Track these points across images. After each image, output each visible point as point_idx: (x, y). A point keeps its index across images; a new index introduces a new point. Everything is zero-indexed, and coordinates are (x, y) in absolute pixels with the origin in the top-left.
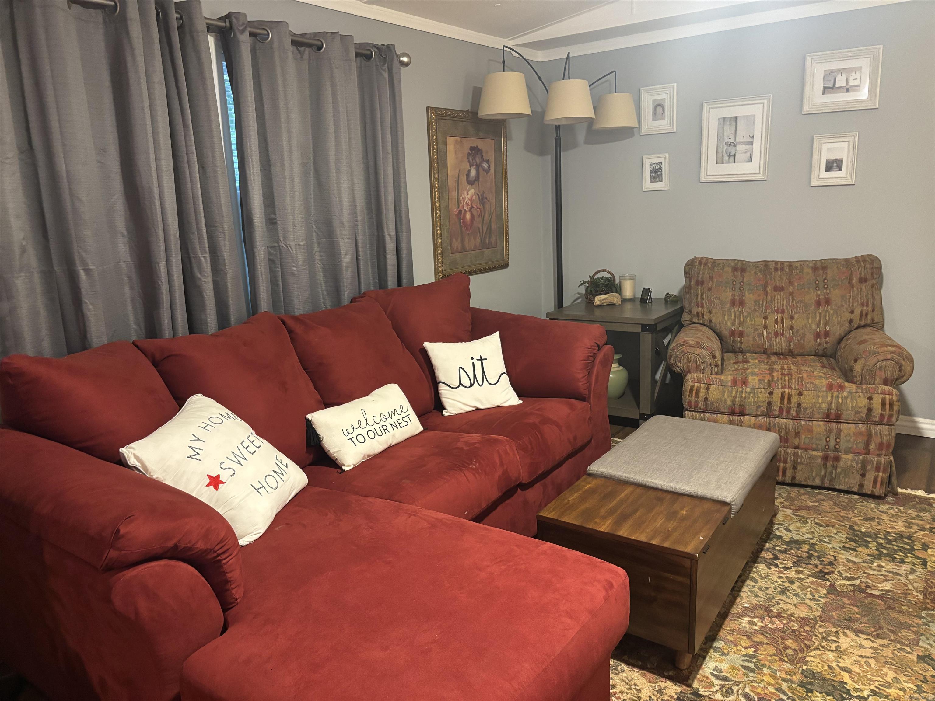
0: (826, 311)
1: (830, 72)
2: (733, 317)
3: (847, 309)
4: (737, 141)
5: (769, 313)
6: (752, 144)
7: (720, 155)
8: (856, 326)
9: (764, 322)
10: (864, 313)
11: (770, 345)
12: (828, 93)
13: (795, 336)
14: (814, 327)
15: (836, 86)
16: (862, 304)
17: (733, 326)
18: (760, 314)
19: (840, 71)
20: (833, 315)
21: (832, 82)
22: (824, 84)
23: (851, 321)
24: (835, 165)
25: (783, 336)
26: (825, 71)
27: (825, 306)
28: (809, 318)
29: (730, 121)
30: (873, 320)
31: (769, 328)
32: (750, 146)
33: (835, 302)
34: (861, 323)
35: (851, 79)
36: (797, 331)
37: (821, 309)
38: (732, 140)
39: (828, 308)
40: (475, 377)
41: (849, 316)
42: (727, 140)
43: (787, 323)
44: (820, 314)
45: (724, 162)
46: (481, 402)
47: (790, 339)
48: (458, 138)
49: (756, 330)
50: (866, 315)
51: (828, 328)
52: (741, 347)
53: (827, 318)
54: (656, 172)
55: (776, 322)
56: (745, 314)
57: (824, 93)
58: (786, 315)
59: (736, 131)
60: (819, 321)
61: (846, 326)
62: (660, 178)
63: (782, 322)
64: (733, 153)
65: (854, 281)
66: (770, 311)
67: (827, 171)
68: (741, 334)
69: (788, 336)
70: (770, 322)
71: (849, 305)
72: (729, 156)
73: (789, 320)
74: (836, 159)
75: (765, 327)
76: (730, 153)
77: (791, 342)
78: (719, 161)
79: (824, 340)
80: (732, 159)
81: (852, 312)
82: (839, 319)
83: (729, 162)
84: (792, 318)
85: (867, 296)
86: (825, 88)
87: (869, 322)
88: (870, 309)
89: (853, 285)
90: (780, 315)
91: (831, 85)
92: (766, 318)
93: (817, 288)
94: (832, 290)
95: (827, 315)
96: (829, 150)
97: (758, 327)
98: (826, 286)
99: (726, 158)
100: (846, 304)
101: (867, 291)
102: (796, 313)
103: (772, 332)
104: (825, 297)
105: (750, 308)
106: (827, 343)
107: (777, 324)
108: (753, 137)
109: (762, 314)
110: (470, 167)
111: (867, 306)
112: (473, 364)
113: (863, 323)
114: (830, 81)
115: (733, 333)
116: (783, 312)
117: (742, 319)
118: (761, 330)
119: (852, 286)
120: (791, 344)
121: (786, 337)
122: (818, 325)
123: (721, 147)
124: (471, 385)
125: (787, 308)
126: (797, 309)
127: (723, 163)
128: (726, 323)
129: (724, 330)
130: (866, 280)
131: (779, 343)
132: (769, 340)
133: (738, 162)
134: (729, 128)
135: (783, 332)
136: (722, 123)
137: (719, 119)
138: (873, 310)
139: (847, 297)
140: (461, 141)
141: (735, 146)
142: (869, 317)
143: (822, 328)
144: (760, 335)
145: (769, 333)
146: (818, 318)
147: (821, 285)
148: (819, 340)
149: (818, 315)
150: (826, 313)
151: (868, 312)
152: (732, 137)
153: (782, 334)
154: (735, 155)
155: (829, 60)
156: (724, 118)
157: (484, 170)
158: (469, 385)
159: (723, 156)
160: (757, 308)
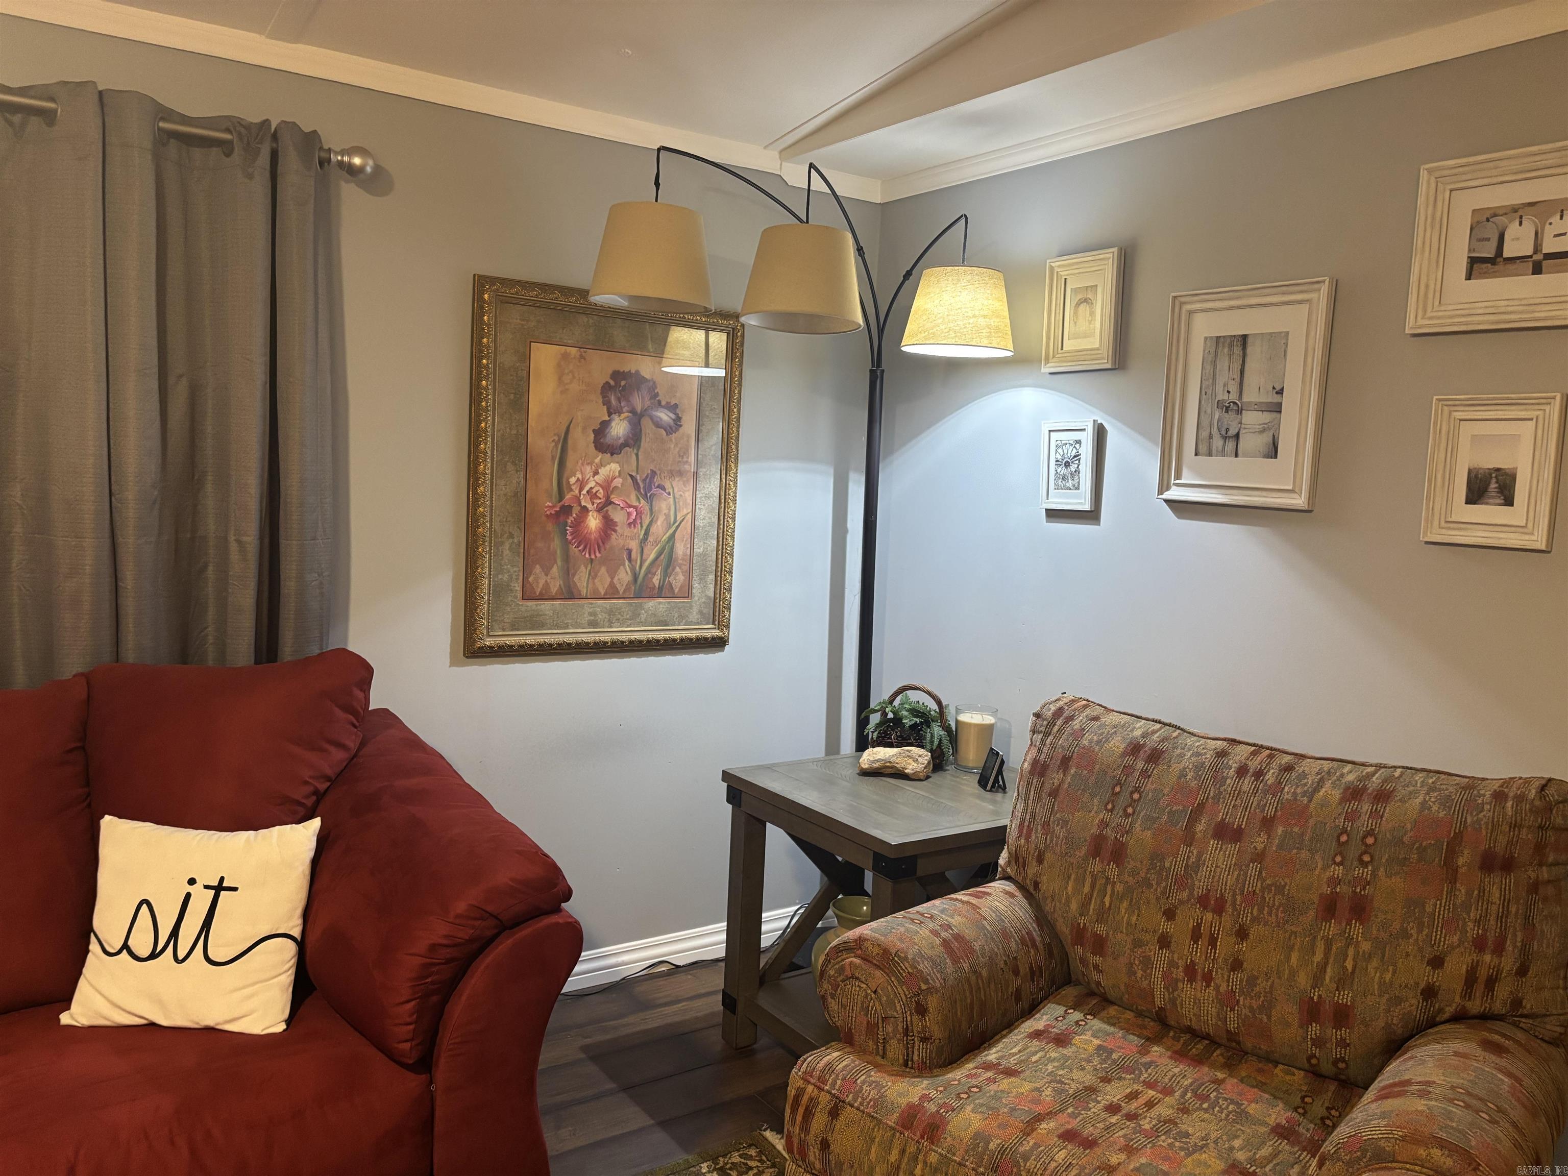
0: (1349, 941)
1: (1488, 215)
2: (1087, 889)
3: (1421, 950)
4: (1245, 399)
5: (1181, 902)
6: (1277, 408)
7: (1204, 434)
8: (1449, 1011)
9: (1164, 926)
10: (1482, 974)
11: (1173, 1001)
12: (1484, 275)
13: (1242, 992)
14: (1303, 980)
15: (1506, 254)
16: (1480, 945)
17: (1081, 915)
18: (1158, 899)
19: (1516, 211)
20: (1369, 957)
21: (1494, 244)
22: (1470, 251)
23: (1429, 993)
24: (1493, 485)
25: (1208, 986)
26: (1474, 211)
27: (1349, 923)
28: (1291, 948)
29: (1231, 346)
30: (1517, 1003)
31: (1173, 946)
32: (1275, 415)
33: (1381, 917)
34: (1469, 1005)
35: (1549, 231)
36: (1252, 981)
37: (1332, 929)
38: (1234, 397)
39: (1357, 929)
40: (175, 934)
41: (1424, 975)
42: (1222, 396)
43: (1226, 946)
44: (1329, 943)
45: (1214, 452)
47: (1228, 1001)
48: (573, 351)
49: (1137, 943)
50: (1491, 983)
51: (1345, 997)
52: (1098, 983)
53: (1349, 965)
54: (1067, 465)
55: (1196, 935)
56: (1119, 887)
57: (1469, 277)
58: (1227, 920)
59: (1242, 372)
60: (1323, 968)
61: (1413, 1004)
62: (1076, 478)
63: (1213, 942)
64: (1232, 432)
65: (1461, 861)
66: (1185, 895)
67: (1469, 501)
68: (1099, 945)
69: (1223, 988)
70: (1179, 929)
71: (1429, 936)
72: (1225, 438)
73: (1233, 939)
74: (1498, 470)
75: (1164, 942)
76: (1227, 430)
77: (1232, 1009)
78: (1203, 448)
79: (1332, 1034)
80: (1231, 445)
81: (1437, 962)
82: (1388, 977)
83: (1223, 453)
84: (1242, 934)
85: (1503, 917)
86: (1473, 261)
87: (1498, 1007)
88: (1509, 962)
89: (1456, 871)
90: (1209, 916)
91: (1489, 253)
92: (1170, 914)
93: (1338, 859)
94: (1381, 872)
95: (1351, 952)
96: (1476, 439)
97: (1146, 937)
98: (1366, 858)
99: (1218, 443)
100: (1420, 931)
101: (1506, 903)
102: (1254, 920)
103: (1181, 963)
104: (1354, 892)
105: (1133, 874)
106: (1342, 1043)
107: (1196, 942)
108: (1280, 392)
109: (1163, 901)
110: (610, 414)
111: (1499, 949)
112: (188, 896)
113: (1475, 1006)
114: (1488, 239)
115: (1079, 935)
116: (1219, 910)
117: (1107, 900)
118: (1152, 949)
119: (1452, 874)
120: (1230, 1015)
121: (1217, 988)
122: (1317, 979)
123: (1209, 411)
124: (153, 956)
125: (1235, 900)
126: (1261, 911)
127: (1210, 455)
128: (1068, 902)
129: (1061, 920)
130: (1508, 865)
131: (1197, 1001)
132: (1171, 984)
133: (1245, 455)
134: (1227, 364)
135: (1210, 972)
136: (1213, 350)
137: (1206, 338)
138: (1522, 971)
139: (1429, 909)
140: (582, 357)
141: (1239, 411)
142: (1503, 992)
143: (1326, 992)
144: (1147, 963)
145: (1172, 964)
146: (1318, 957)
147: (1353, 852)
148: (1314, 1029)
149: (1320, 947)
150: (1348, 945)
151: (1499, 972)
152: (1233, 388)
153: (1208, 978)
154: (1237, 436)
155: (1486, 181)
156: (1218, 338)
157: (658, 424)
158: (145, 952)
159: (1211, 437)
160: (1153, 877)
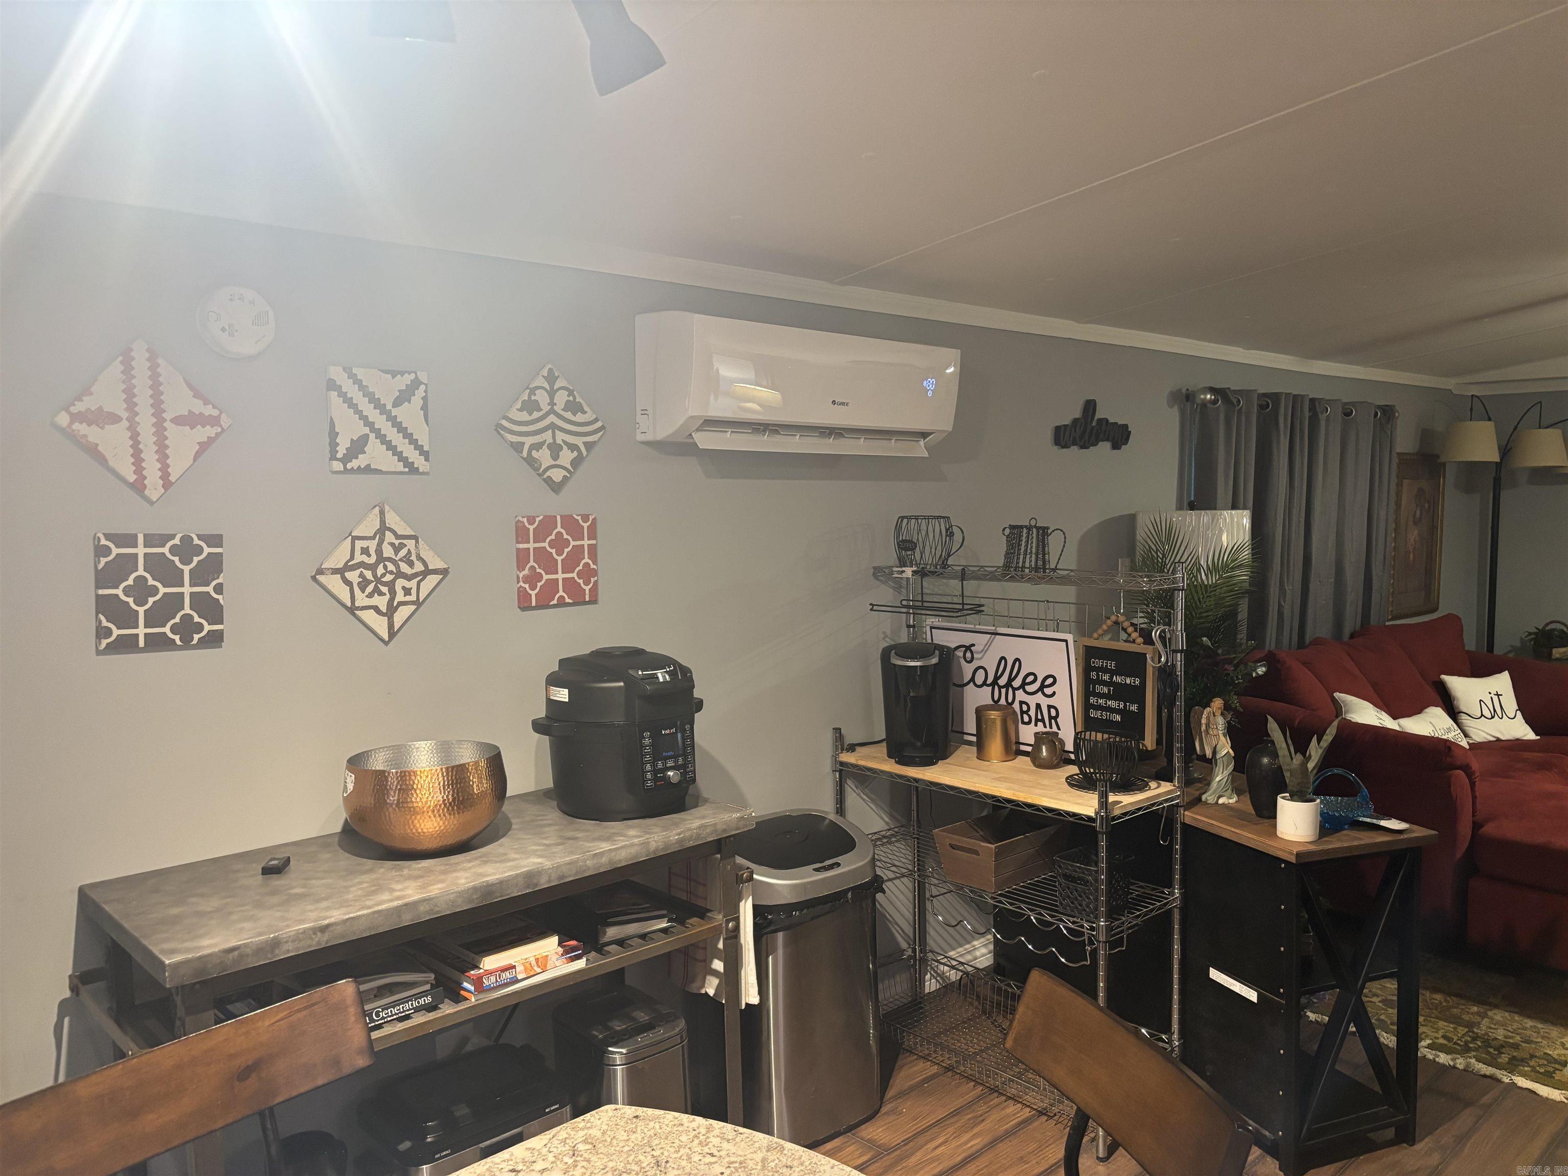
40: (1495, 711)
46: (1502, 734)
110: (1416, 508)
112: (1491, 698)
124: (1493, 717)
157: (1425, 510)
158: (1490, 717)
